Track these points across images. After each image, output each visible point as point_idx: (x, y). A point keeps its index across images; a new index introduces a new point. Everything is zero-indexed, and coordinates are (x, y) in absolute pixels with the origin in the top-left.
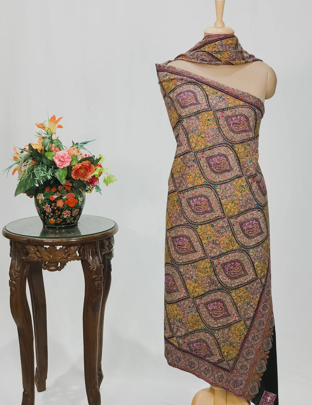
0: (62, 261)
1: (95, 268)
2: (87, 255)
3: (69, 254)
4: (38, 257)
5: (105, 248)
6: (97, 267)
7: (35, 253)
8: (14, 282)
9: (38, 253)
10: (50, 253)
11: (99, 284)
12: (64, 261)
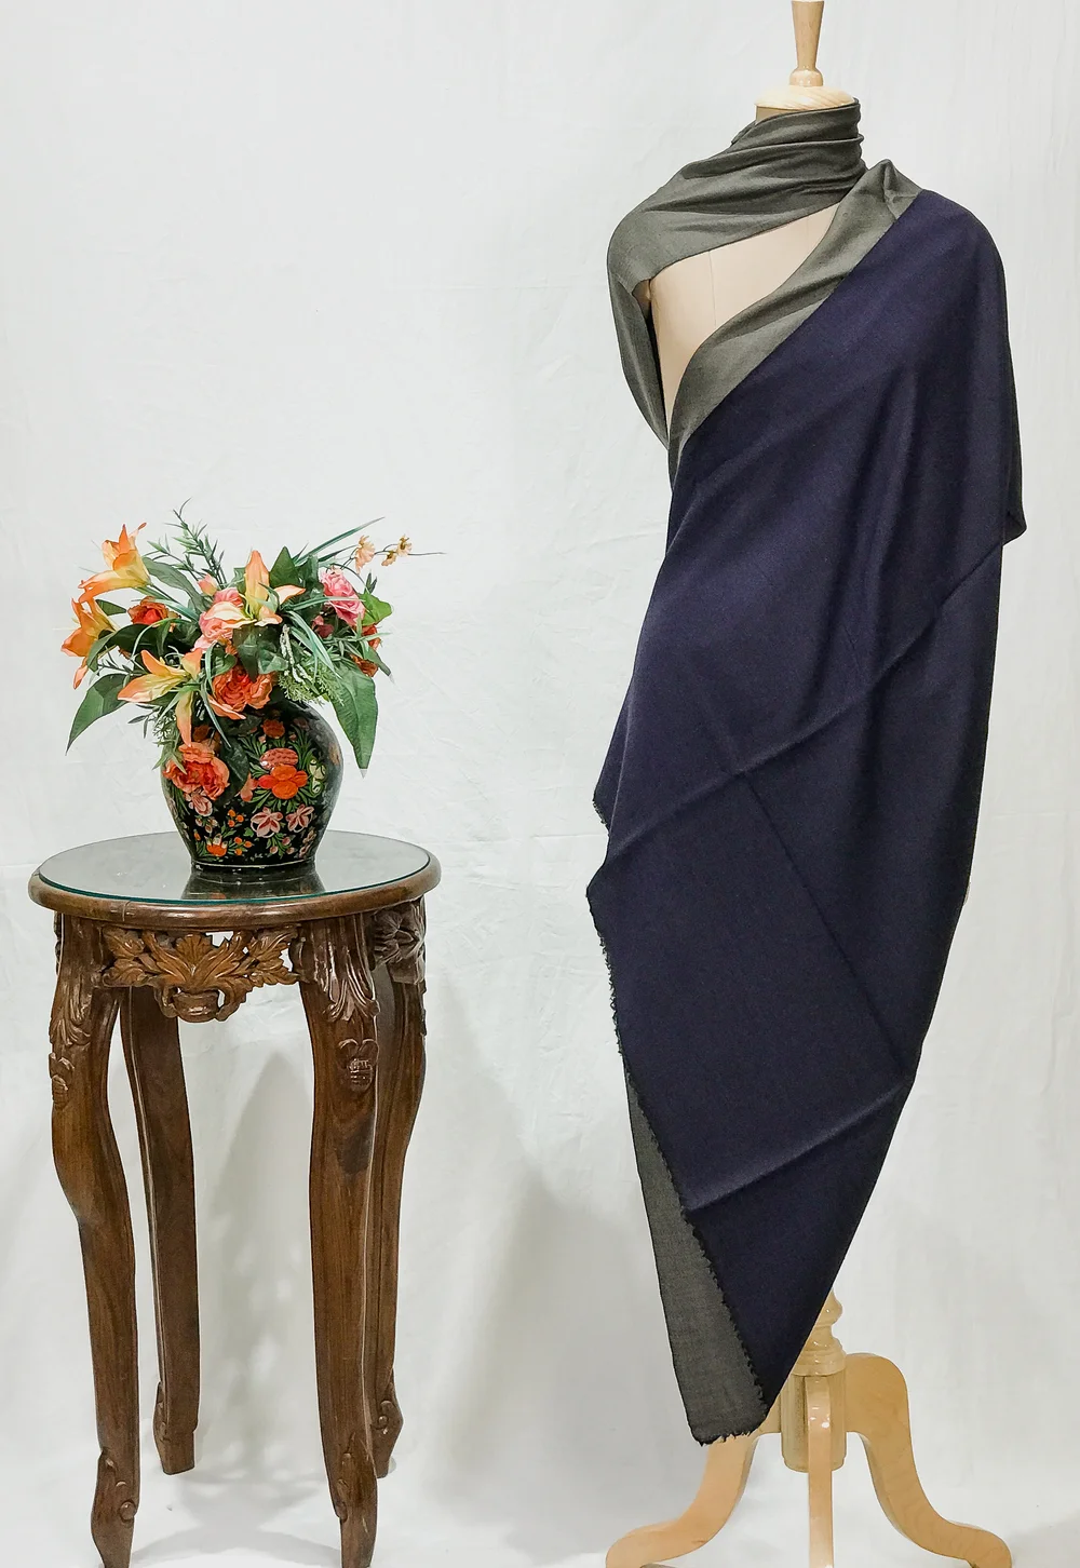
0: (232, 985)
1: (349, 1013)
2: (321, 966)
3: (257, 962)
4: (146, 973)
5: (391, 943)
6: (357, 1012)
7: (137, 959)
8: (66, 1062)
9: (146, 959)
10: (189, 957)
11: (363, 1072)
12: (238, 985)
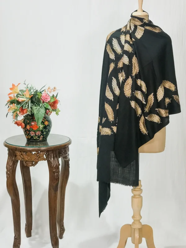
1: (55, 165)
2: (50, 158)
3: (40, 157)
5: (63, 154)
6: (56, 165)
8: (9, 172)
9: (21, 156)
12: (37, 161)
